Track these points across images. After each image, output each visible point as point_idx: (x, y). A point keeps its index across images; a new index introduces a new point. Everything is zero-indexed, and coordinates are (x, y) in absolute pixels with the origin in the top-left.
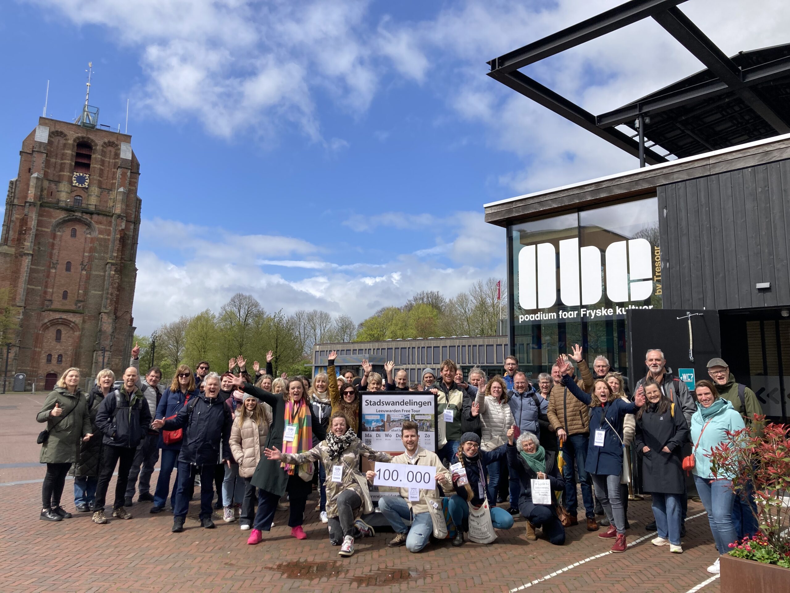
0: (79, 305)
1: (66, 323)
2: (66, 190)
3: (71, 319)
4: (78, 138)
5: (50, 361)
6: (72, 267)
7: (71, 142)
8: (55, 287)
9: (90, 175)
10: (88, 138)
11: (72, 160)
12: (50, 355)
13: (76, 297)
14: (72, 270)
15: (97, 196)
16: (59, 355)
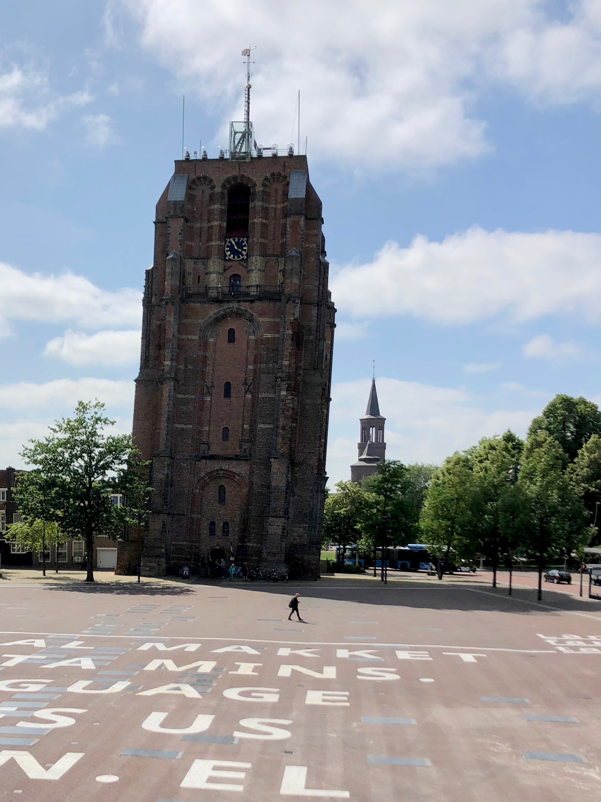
0: (245, 447)
1: (230, 475)
2: (217, 269)
3: (234, 470)
4: (228, 180)
5: (214, 532)
6: (232, 390)
7: (218, 189)
8: (212, 423)
9: (248, 237)
10: (243, 176)
11: (221, 219)
12: (213, 524)
13: (240, 435)
14: (233, 395)
15: (260, 270)
16: (224, 523)
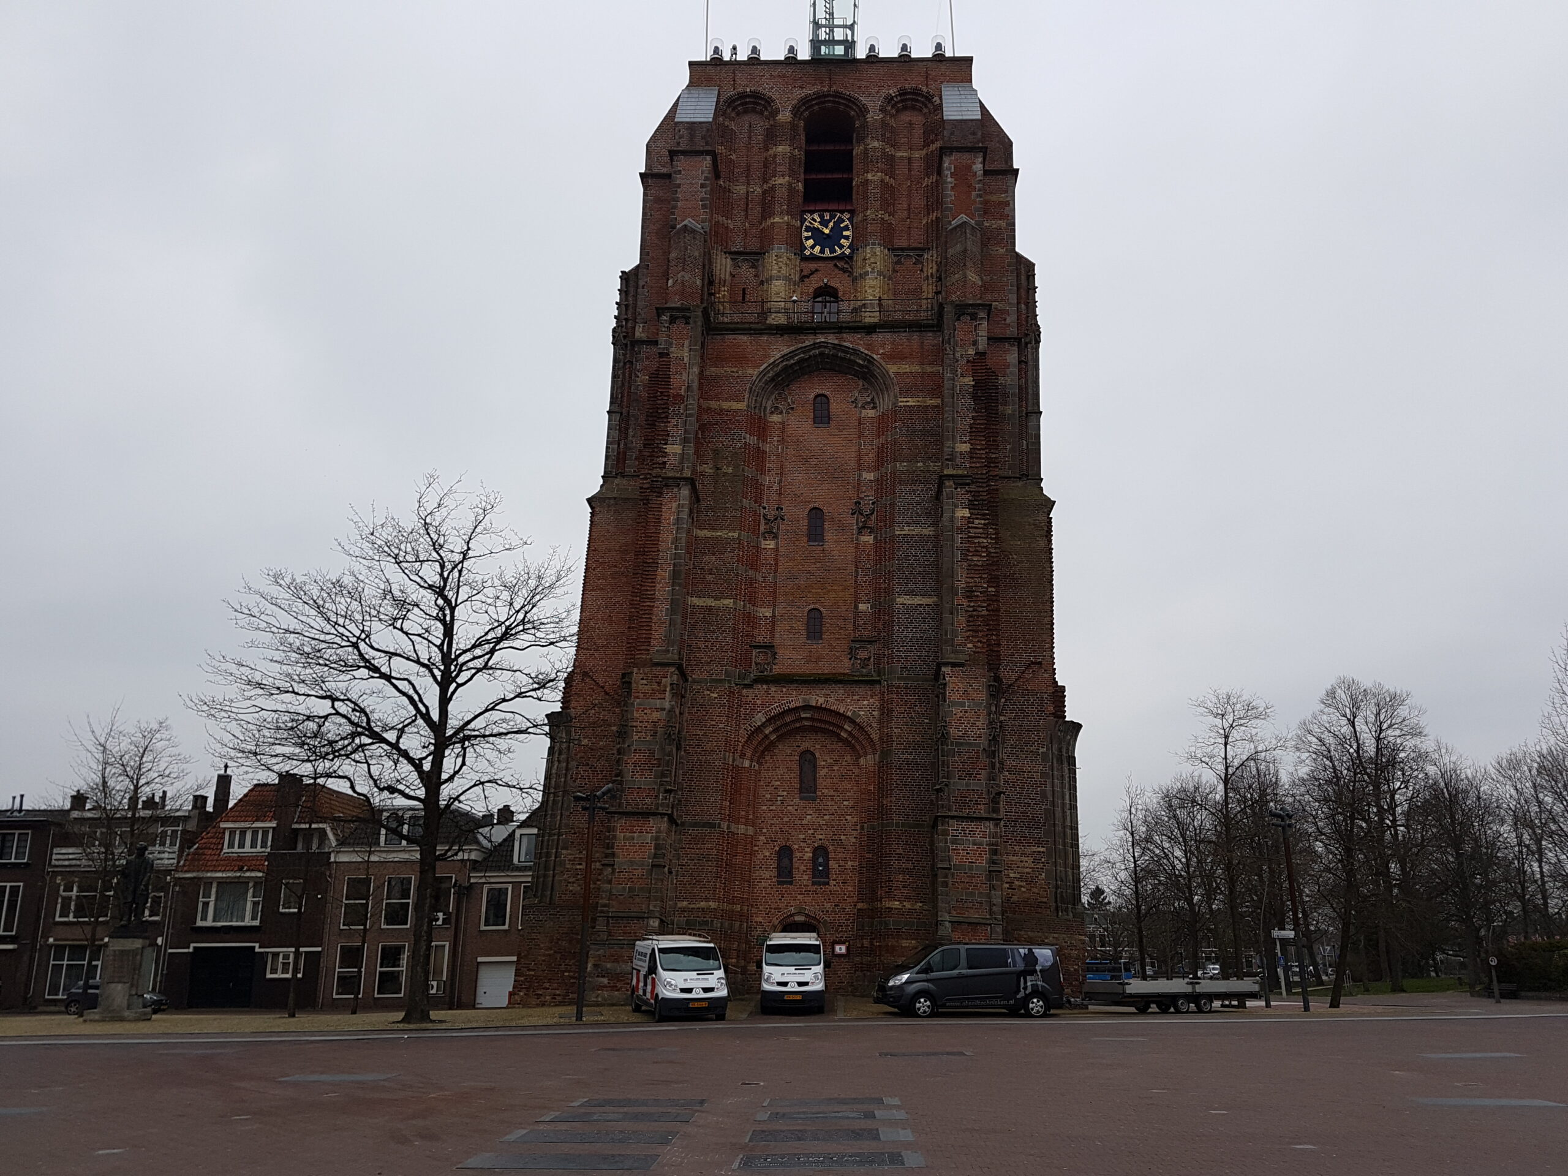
0: (863, 654)
1: (828, 723)
2: (784, 271)
3: (840, 708)
4: (805, 101)
5: (790, 874)
6: (827, 525)
7: (785, 116)
8: (780, 598)
9: (852, 212)
10: (838, 95)
11: (792, 173)
12: (785, 853)
13: (850, 627)
14: (828, 536)
15: (880, 273)
16: (815, 851)
